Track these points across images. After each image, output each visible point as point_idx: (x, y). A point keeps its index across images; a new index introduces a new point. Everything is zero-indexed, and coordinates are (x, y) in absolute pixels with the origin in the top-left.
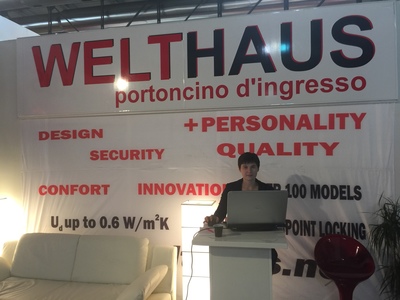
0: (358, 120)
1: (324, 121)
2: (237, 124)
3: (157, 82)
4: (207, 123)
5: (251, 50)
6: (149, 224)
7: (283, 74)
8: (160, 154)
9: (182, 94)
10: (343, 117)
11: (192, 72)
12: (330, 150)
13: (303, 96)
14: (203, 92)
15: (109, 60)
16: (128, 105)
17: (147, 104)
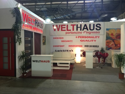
0: (99, 37)
1: (94, 37)
2: (83, 37)
3: (72, 31)
4: (79, 37)
5: (85, 27)
6: (70, 51)
7: (89, 31)
8: (72, 41)
9: (76, 33)
10: (97, 37)
11: (77, 30)
12: (95, 41)
13: (92, 34)
14: (78, 33)
15: (65, 28)
16: (67, 34)
17: (70, 34)
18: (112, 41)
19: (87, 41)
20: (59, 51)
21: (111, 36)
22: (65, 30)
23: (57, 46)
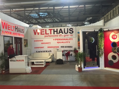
0: (72, 39)
1: (69, 39)
2: (59, 39)
3: (50, 35)
4: (56, 39)
5: (61, 31)
6: (49, 51)
7: (64, 34)
8: (50, 43)
9: (53, 36)
11: (54, 34)
12: (69, 42)
13: (66, 37)
14: (55, 36)
15: (44, 32)
16: (46, 37)
17: (49, 37)
19: (62, 42)
20: (39, 52)
22: (44, 34)
23: (38, 48)
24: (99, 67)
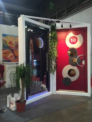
18: (11, 52)
21: (9, 45)
24: (49, 90)
